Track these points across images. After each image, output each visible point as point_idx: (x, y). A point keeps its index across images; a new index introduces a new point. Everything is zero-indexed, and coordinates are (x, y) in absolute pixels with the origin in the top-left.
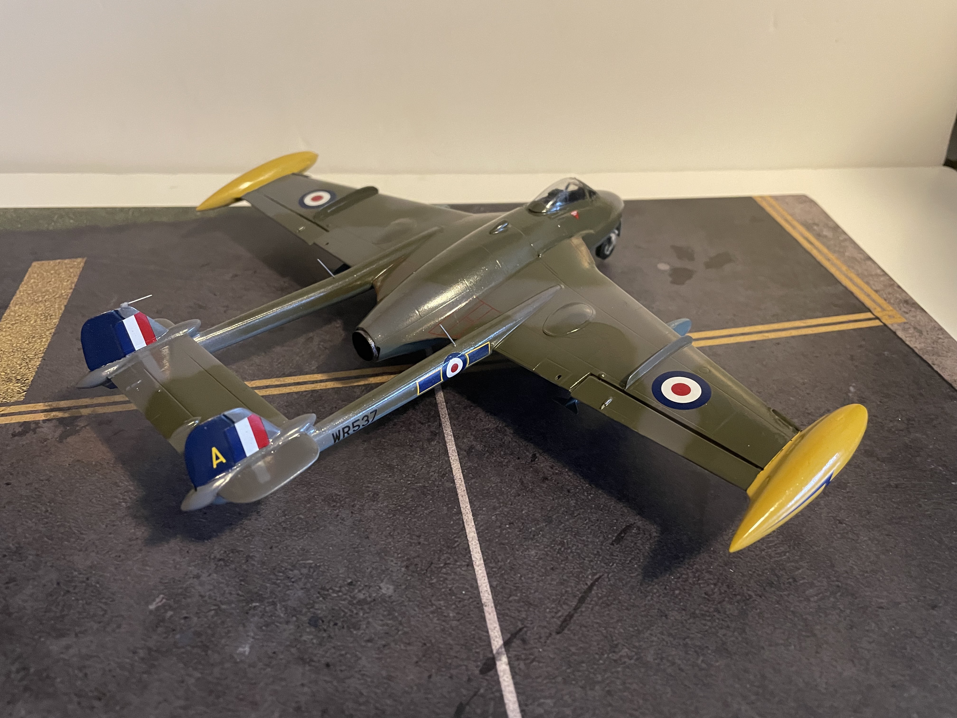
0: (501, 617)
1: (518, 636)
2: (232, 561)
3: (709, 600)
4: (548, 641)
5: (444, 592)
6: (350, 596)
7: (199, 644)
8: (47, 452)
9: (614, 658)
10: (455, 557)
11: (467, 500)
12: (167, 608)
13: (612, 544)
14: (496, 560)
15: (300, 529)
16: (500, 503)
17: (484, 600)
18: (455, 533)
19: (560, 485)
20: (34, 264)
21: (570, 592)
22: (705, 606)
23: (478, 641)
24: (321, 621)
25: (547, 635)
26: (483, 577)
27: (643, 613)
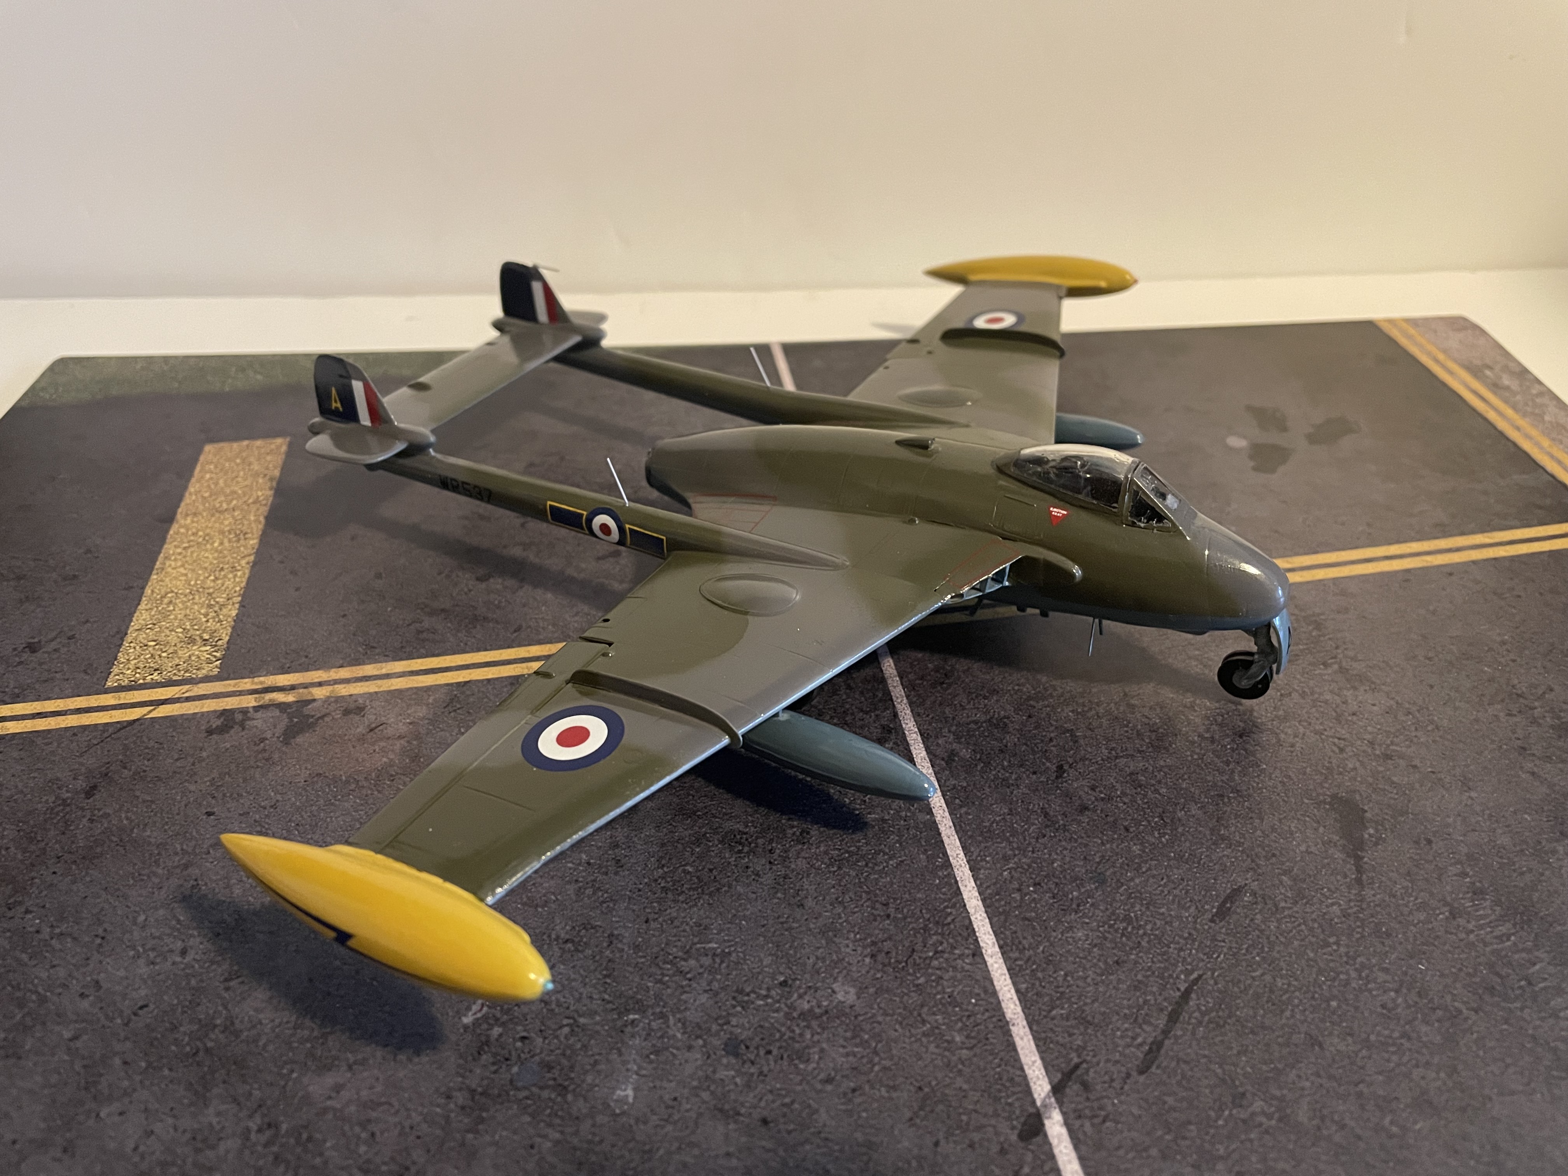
0: (1042, 1043)
1: (1074, 1076)
2: (585, 943)
3: (1389, 1017)
4: (1126, 1087)
5: (941, 999)
6: (786, 1005)
7: (551, 1083)
8: (267, 760)
9: (1242, 1116)
10: (951, 941)
11: (958, 843)
12: (491, 1022)
13: (1212, 921)
14: (1021, 947)
15: (689, 889)
16: (1012, 849)
17: (1009, 1015)
18: (945, 901)
19: (1110, 819)
20: (208, 448)
21: (1152, 1002)
22: (1385, 1029)
23: (1008, 1084)
24: (743, 1047)
25: (1123, 1075)
26: (1002, 974)
27: (1280, 1040)
